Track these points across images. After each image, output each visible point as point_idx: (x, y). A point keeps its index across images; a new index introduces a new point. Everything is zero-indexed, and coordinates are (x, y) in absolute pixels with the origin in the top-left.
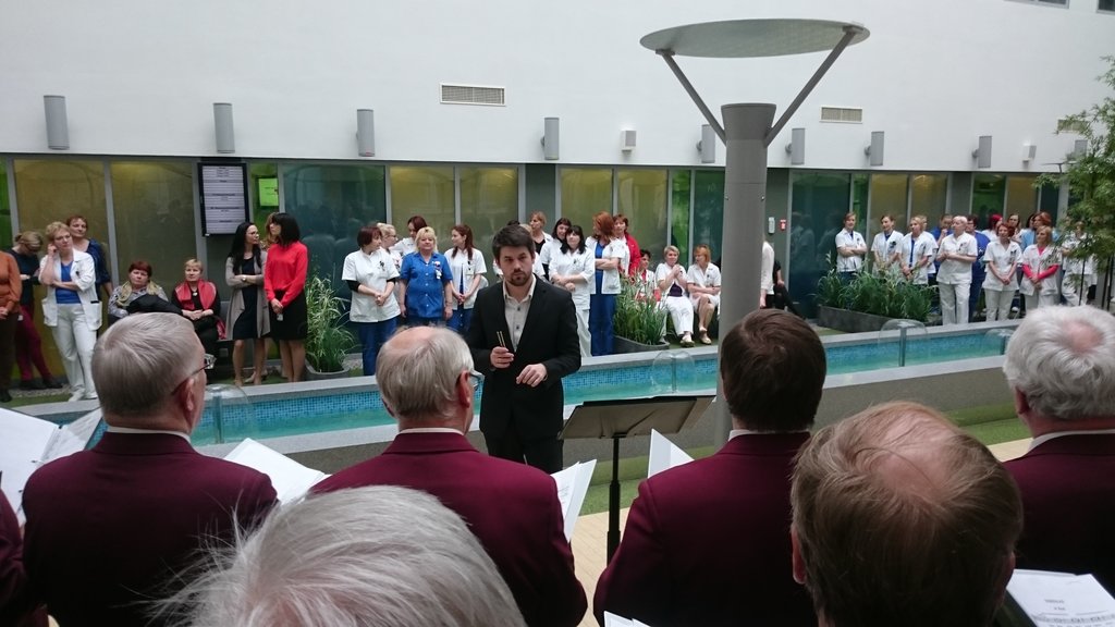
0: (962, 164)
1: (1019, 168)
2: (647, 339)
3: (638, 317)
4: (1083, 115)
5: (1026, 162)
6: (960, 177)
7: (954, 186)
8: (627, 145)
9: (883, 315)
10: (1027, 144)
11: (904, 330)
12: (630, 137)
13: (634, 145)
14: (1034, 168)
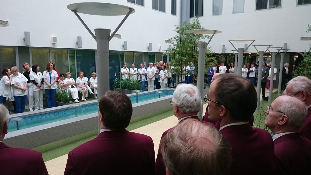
0: (145, 50)
1: (158, 51)
2: (65, 101)
3: (62, 95)
4: (172, 39)
5: (159, 50)
6: (145, 53)
7: (144, 56)
8: (54, 42)
9: (130, 89)
10: (159, 46)
11: (137, 93)
12: (55, 39)
13: (56, 42)
14: (161, 51)
